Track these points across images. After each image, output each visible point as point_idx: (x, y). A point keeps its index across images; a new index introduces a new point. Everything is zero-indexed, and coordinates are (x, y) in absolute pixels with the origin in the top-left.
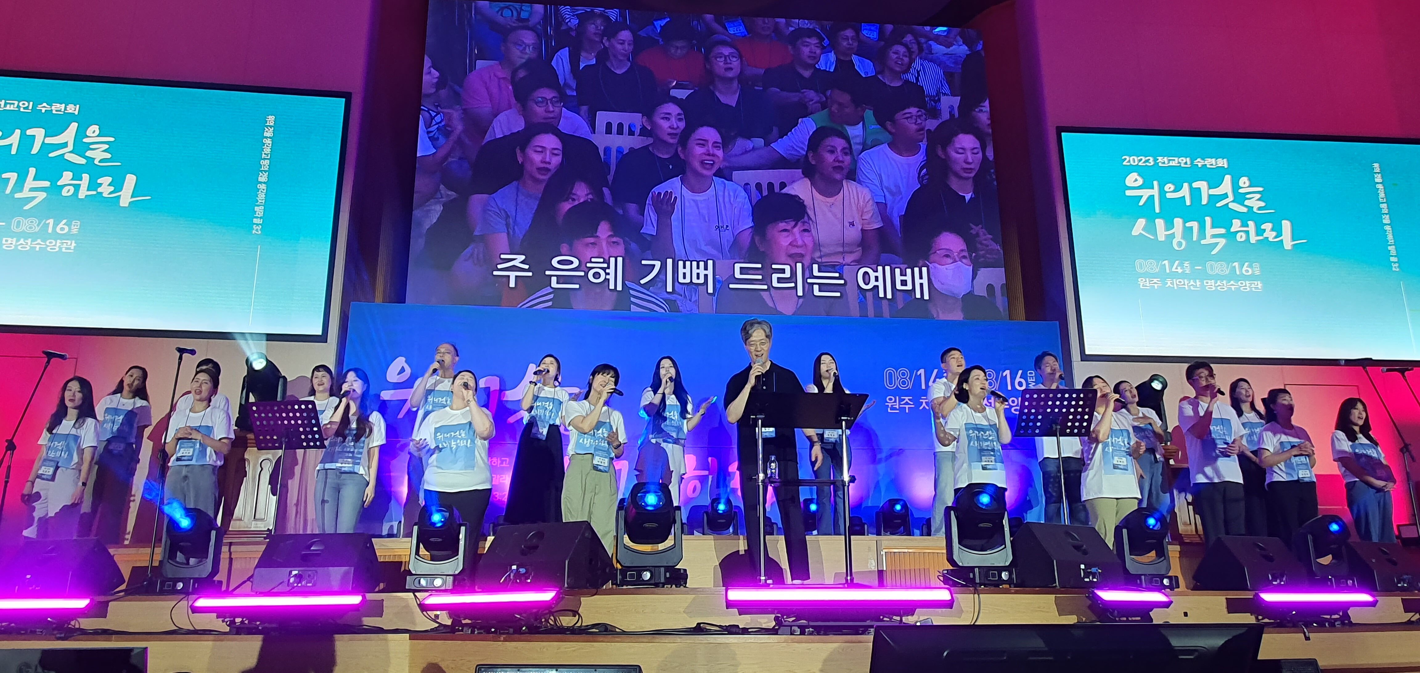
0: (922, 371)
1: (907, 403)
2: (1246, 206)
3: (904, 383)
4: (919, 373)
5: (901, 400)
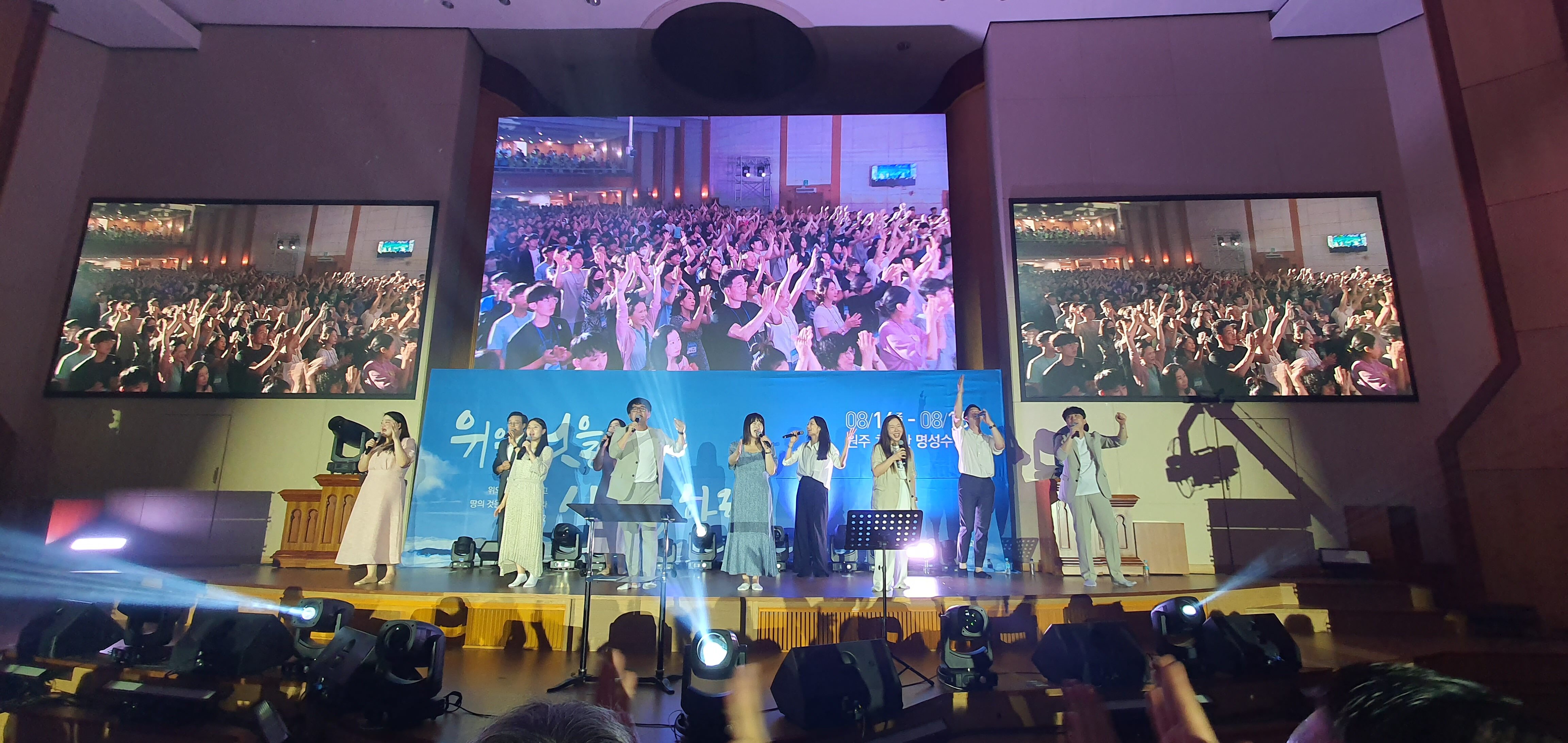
0: (878, 414)
1: (865, 440)
3: (862, 423)
4: (875, 415)
5: (859, 438)
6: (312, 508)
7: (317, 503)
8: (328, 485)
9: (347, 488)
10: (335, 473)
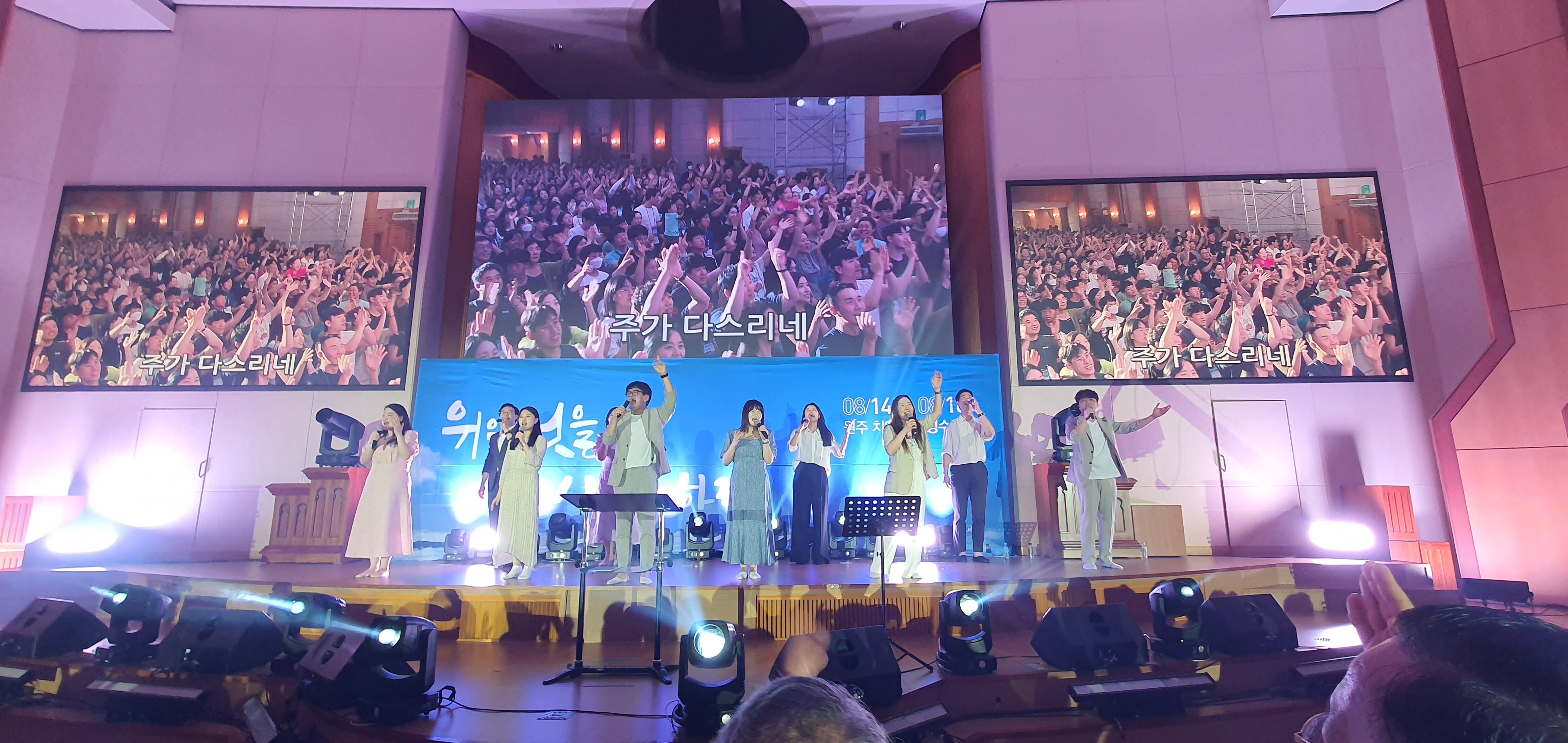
3: (860, 409)
4: (873, 401)
6: (301, 502)
7: (306, 497)
8: (316, 478)
9: (336, 481)
10: (324, 466)
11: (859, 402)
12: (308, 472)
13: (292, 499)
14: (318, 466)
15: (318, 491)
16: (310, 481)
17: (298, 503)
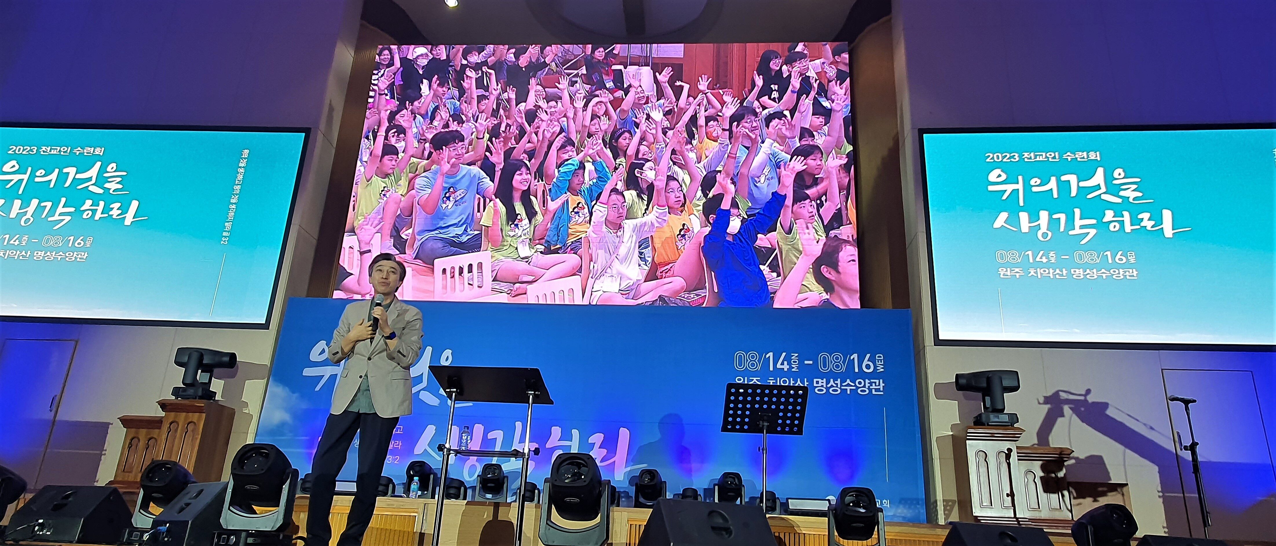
0: (771, 355)
2: (1120, 197)
3: (753, 365)
4: (767, 356)
6: (152, 436)
7: (158, 430)
8: (171, 411)
9: (190, 414)
10: (179, 399)
11: (753, 357)
12: (164, 405)
13: (143, 433)
14: (174, 398)
15: (171, 424)
16: (163, 414)
17: (149, 437)
